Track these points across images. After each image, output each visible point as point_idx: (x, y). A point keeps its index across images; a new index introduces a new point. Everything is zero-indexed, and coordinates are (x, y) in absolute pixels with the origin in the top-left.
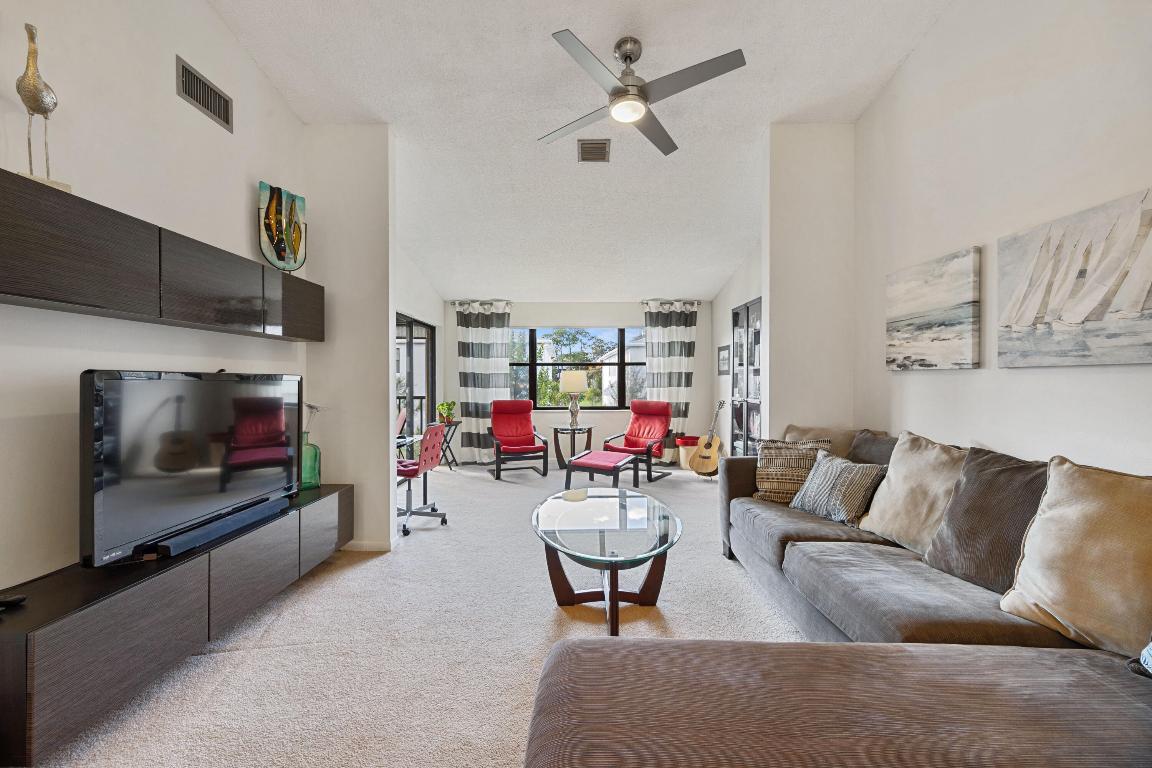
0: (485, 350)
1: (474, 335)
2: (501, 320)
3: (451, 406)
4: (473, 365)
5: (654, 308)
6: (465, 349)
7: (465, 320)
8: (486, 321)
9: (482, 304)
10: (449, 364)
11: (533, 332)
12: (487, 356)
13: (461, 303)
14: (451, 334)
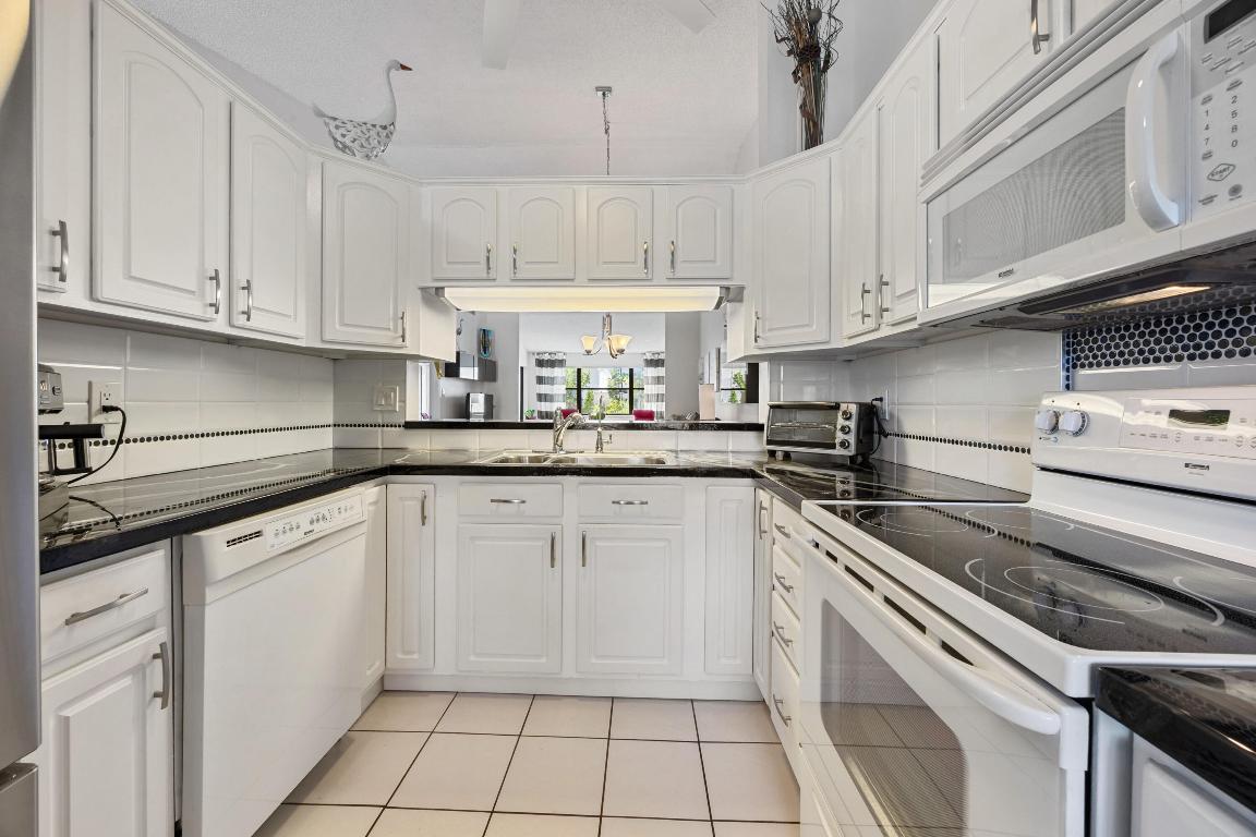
0: (551, 381)
1: (545, 372)
2: (561, 363)
3: (532, 414)
4: (544, 389)
5: (649, 357)
6: (540, 380)
7: (540, 363)
8: (552, 364)
9: (550, 354)
10: (531, 389)
11: (579, 370)
12: (553, 384)
13: (538, 354)
14: (533, 372)
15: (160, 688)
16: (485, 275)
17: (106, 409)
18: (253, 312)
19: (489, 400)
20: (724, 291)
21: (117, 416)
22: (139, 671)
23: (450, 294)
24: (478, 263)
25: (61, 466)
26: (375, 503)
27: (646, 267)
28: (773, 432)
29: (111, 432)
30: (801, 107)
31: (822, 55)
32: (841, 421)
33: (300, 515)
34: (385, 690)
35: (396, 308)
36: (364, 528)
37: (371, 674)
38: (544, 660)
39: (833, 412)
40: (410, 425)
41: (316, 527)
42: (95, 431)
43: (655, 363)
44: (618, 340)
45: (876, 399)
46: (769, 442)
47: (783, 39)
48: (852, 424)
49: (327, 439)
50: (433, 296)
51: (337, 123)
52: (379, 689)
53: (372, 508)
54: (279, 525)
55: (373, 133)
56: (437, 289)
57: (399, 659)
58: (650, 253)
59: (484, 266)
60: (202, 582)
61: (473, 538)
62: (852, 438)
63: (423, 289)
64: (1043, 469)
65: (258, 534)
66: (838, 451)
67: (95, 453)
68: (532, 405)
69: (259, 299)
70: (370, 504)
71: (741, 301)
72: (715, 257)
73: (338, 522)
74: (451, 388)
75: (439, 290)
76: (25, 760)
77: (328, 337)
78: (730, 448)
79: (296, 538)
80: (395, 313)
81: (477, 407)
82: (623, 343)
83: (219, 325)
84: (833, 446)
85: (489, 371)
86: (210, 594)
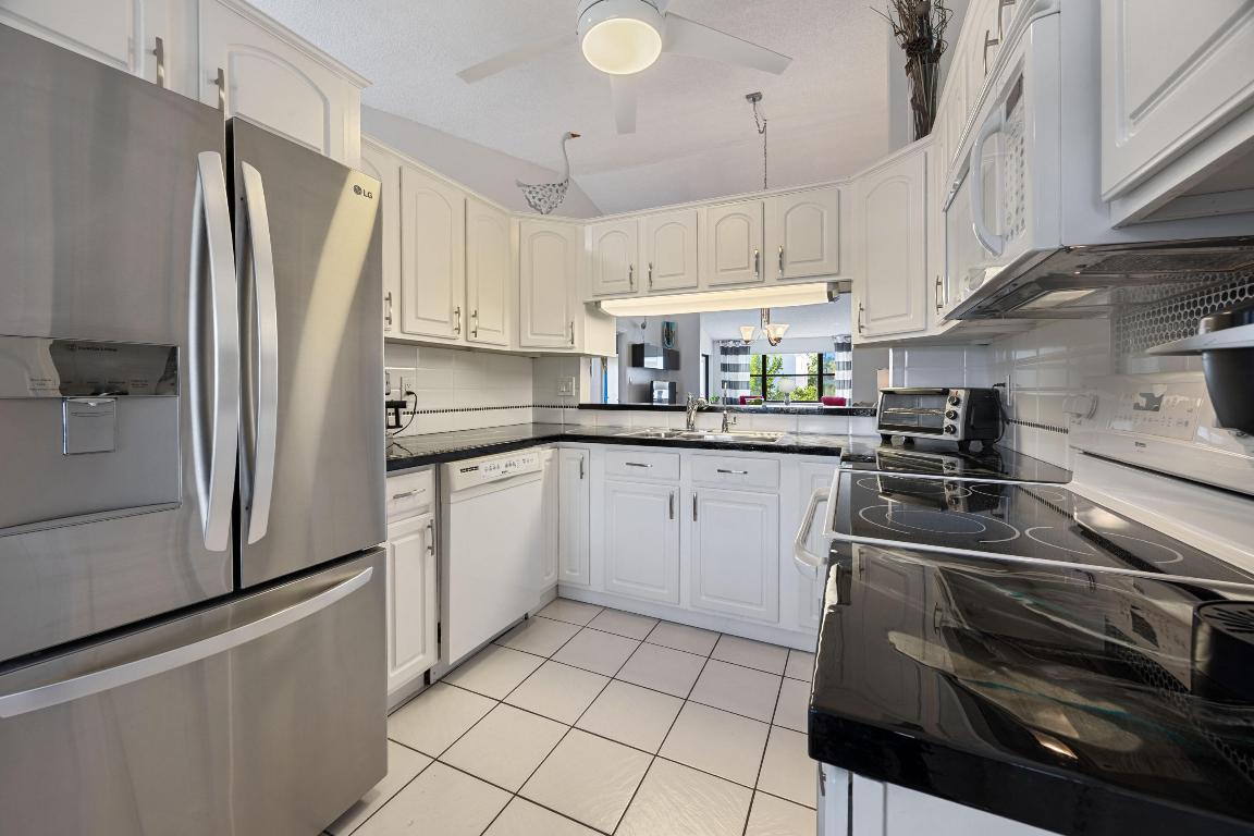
0: (736, 368)
1: (730, 359)
2: (745, 350)
3: (718, 398)
4: (729, 376)
5: (840, 340)
6: (725, 368)
7: (725, 351)
8: (736, 351)
9: (734, 341)
10: (717, 376)
11: (764, 357)
12: (737, 371)
13: (723, 342)
14: (718, 359)
15: (431, 545)
16: (628, 289)
17: (409, 393)
18: (478, 331)
19: (672, 387)
20: (832, 286)
21: (412, 397)
22: (422, 532)
23: (606, 306)
24: (624, 280)
25: (390, 424)
26: (550, 460)
27: (757, 270)
28: (885, 417)
29: (410, 407)
30: (912, 101)
31: (935, 42)
32: (949, 407)
33: (500, 460)
34: (559, 596)
35: (567, 319)
36: (541, 475)
37: (549, 581)
38: (666, 592)
39: (941, 399)
40: (582, 407)
41: (510, 469)
42: (403, 405)
43: (844, 347)
44: (775, 330)
45: (998, 385)
46: (881, 427)
47: (901, 32)
48: (960, 410)
49: (528, 416)
50: (593, 309)
51: (531, 189)
52: (553, 594)
53: (548, 464)
54: (488, 465)
55: (554, 190)
56: (596, 303)
57: (567, 575)
58: (761, 259)
59: (628, 282)
60: (449, 491)
61: (615, 491)
62: (959, 424)
63: (587, 304)
64: (1086, 453)
65: (476, 468)
66: (946, 436)
67: (404, 419)
68: (717, 391)
69: (483, 321)
70: (547, 461)
71: (850, 292)
72: (822, 255)
73: (521, 468)
74: (637, 376)
75: (598, 304)
76: (380, 545)
77: (523, 344)
78: (851, 432)
79: (496, 475)
80: (567, 323)
81: (662, 393)
82: (780, 332)
83: (461, 342)
84: (940, 432)
85: (673, 361)
86: (453, 498)
